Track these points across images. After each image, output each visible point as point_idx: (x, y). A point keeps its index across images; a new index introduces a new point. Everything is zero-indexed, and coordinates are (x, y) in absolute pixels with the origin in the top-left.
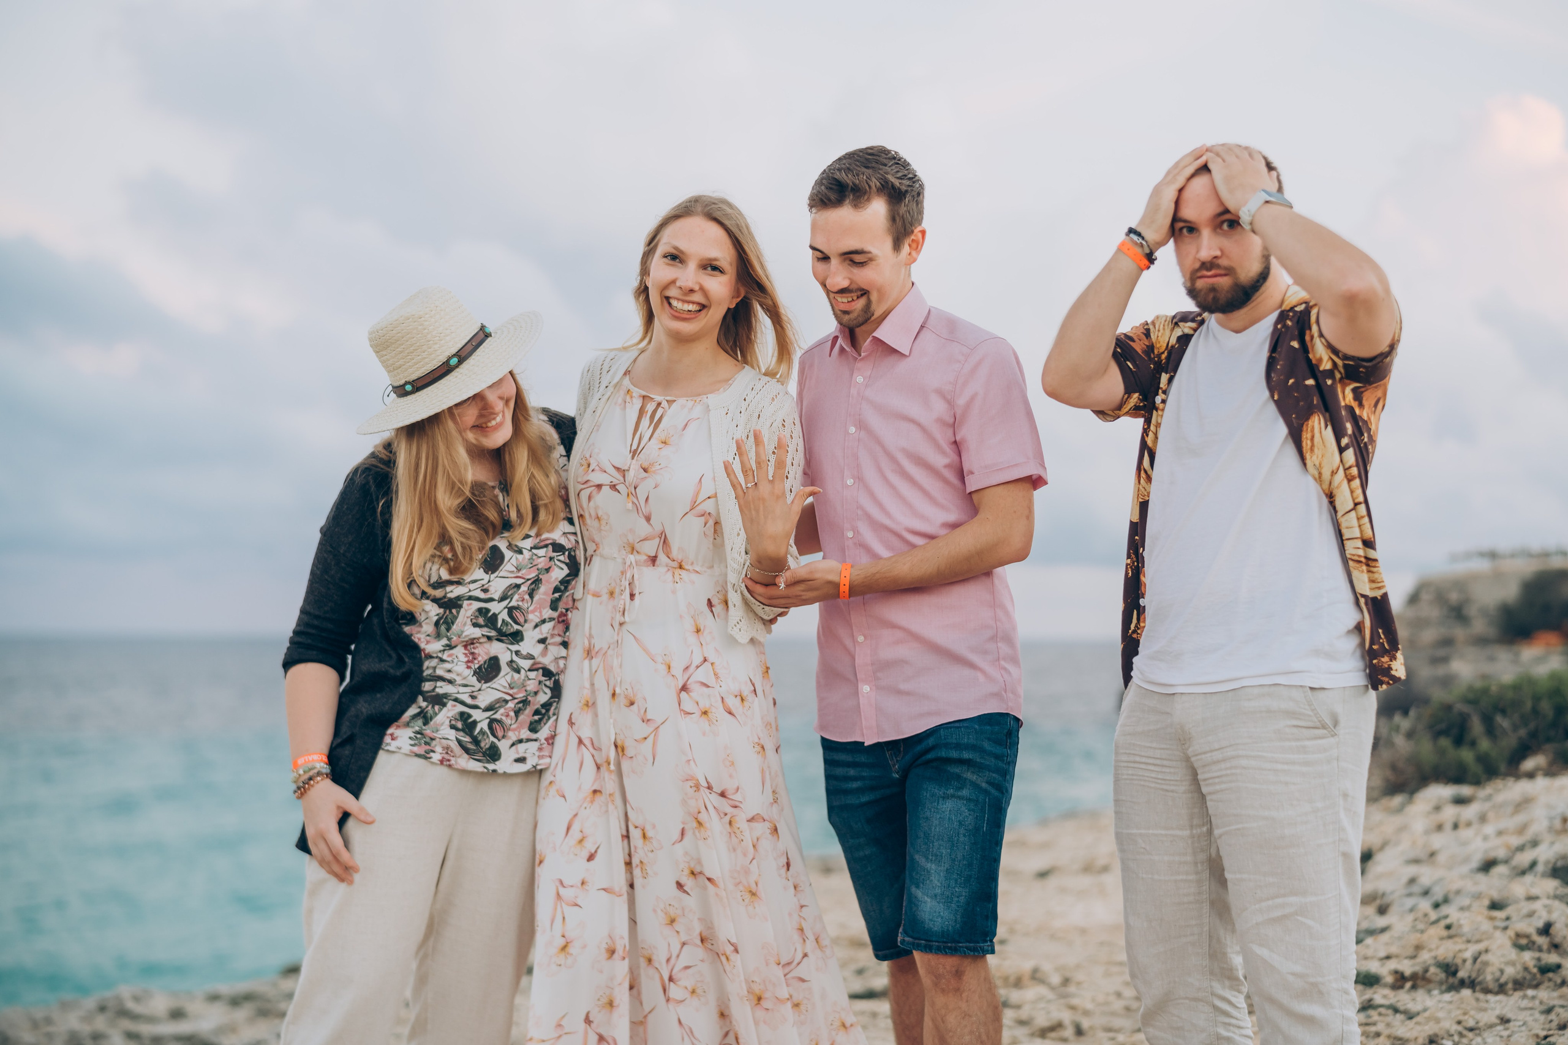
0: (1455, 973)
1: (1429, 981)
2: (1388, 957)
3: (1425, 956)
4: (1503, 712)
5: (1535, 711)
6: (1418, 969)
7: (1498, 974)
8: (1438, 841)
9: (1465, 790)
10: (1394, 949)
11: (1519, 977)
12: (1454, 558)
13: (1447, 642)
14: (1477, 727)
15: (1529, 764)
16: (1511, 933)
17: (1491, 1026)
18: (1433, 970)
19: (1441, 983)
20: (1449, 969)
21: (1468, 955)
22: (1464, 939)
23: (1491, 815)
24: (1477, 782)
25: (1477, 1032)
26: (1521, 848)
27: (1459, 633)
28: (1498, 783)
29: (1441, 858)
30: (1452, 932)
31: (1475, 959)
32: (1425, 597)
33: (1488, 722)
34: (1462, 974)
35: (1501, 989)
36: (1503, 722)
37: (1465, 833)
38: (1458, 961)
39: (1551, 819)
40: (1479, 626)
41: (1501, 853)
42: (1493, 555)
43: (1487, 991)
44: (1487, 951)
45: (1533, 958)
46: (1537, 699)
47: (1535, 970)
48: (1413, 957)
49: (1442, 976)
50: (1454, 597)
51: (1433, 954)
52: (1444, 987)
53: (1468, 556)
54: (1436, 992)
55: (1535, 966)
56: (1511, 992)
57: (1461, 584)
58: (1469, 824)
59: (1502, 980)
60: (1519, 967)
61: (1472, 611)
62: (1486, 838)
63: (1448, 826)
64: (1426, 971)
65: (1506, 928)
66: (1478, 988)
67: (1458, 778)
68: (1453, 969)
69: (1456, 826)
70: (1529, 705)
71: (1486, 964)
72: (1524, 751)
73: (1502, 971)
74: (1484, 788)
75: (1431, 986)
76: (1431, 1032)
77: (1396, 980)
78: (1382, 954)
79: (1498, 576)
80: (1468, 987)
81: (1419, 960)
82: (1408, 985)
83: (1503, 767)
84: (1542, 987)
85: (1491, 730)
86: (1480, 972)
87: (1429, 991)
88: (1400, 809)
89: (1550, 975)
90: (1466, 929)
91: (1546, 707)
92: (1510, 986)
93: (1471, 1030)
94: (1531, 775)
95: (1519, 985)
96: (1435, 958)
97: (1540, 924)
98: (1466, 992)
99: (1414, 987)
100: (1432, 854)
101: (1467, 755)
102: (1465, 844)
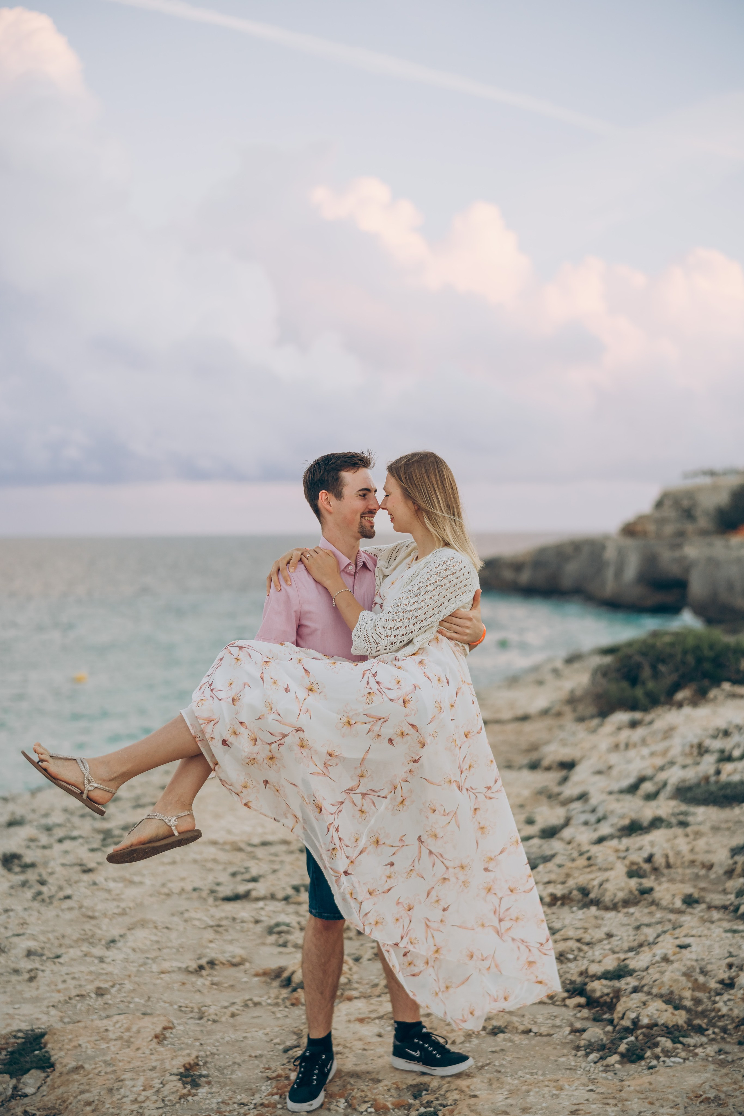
0: (587, 894)
1: (572, 900)
2: (549, 882)
3: (571, 883)
4: (663, 661)
5: (683, 663)
6: (565, 891)
7: (612, 897)
8: (614, 758)
9: (637, 715)
10: (553, 877)
11: (626, 897)
12: (686, 476)
13: (681, 534)
14: (646, 672)
15: (680, 696)
16: (627, 862)
17: (600, 941)
18: (575, 893)
19: (579, 901)
20: (584, 891)
21: (596, 883)
22: (597, 867)
23: (649, 740)
24: (645, 710)
25: (591, 945)
26: (662, 769)
27: (690, 527)
28: (659, 710)
29: (614, 772)
30: (591, 862)
31: (601, 885)
32: (667, 503)
33: (654, 667)
34: (592, 896)
35: (614, 907)
36: (662, 668)
37: (632, 753)
38: (590, 886)
39: (684, 745)
40: (703, 522)
41: (649, 772)
42: (712, 473)
43: (607, 909)
44: (607, 880)
45: (637, 883)
46: (685, 652)
47: (636, 893)
48: (563, 883)
49: (580, 896)
50: (686, 503)
51: (576, 881)
52: (580, 905)
53: (695, 474)
54: (575, 909)
55: (637, 890)
56: (620, 909)
57: (690, 494)
58: (635, 745)
59: (616, 900)
60: (626, 891)
61: (698, 513)
62: (643, 758)
63: (622, 746)
64: (570, 893)
65: (624, 858)
66: (601, 906)
67: (633, 707)
68: (586, 892)
69: (627, 746)
70: (679, 657)
71: (606, 890)
72: (676, 687)
73: (615, 895)
74: (649, 713)
75: (573, 903)
76: (561, 949)
77: (552, 900)
78: (546, 880)
79: (715, 488)
80: (595, 905)
81: (567, 885)
82: (559, 903)
83: (662, 698)
84: (640, 904)
85: (656, 674)
86: (603, 895)
87: (571, 907)
88: (594, 731)
89: (646, 896)
90: (599, 860)
91: (690, 659)
92: (620, 904)
93: (588, 944)
94: (680, 705)
95: (626, 903)
96: (576, 884)
97: (646, 855)
98: (593, 909)
99: (563, 904)
100: (610, 768)
101: (639, 692)
102: (629, 762)
